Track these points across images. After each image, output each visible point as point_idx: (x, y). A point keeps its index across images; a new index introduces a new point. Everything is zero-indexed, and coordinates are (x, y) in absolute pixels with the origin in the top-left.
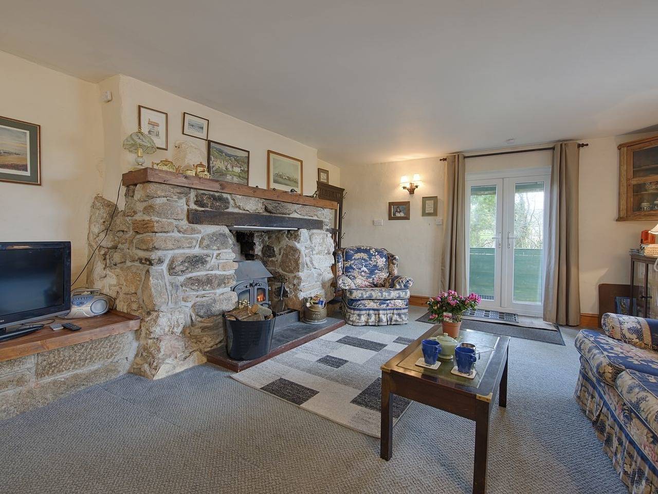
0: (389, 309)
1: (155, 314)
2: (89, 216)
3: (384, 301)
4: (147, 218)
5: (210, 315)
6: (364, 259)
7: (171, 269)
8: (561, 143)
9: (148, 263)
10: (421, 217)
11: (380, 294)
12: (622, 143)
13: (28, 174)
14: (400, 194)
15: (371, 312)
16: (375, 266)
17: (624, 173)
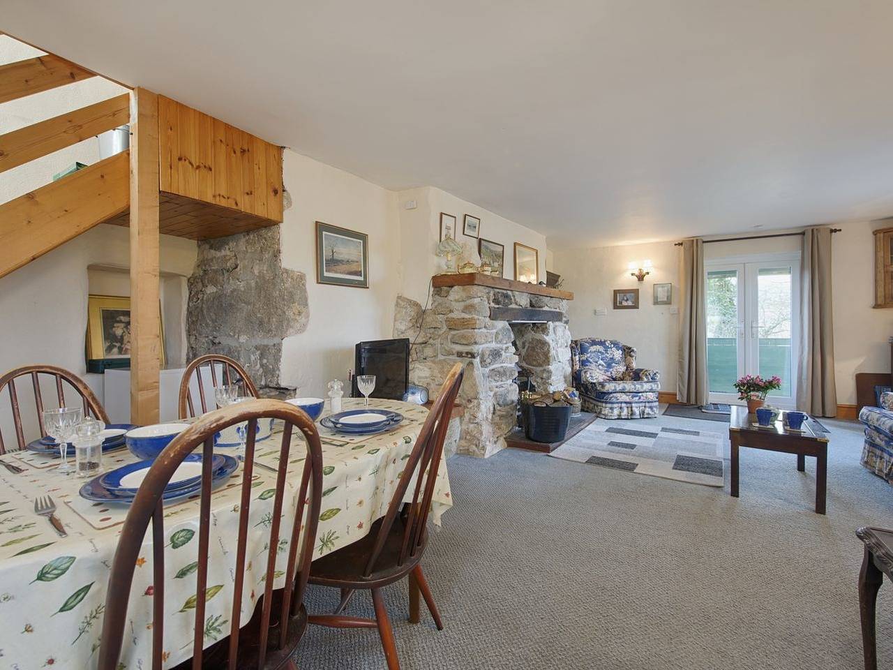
0: (641, 402)
1: (476, 401)
2: (394, 315)
3: (636, 394)
4: (467, 316)
5: (506, 405)
6: (600, 352)
7: (482, 361)
8: (812, 228)
9: (470, 356)
10: (652, 306)
11: (633, 387)
12: (878, 229)
13: (362, 279)
14: (626, 280)
15: (623, 405)
16: (612, 358)
17: (881, 260)
